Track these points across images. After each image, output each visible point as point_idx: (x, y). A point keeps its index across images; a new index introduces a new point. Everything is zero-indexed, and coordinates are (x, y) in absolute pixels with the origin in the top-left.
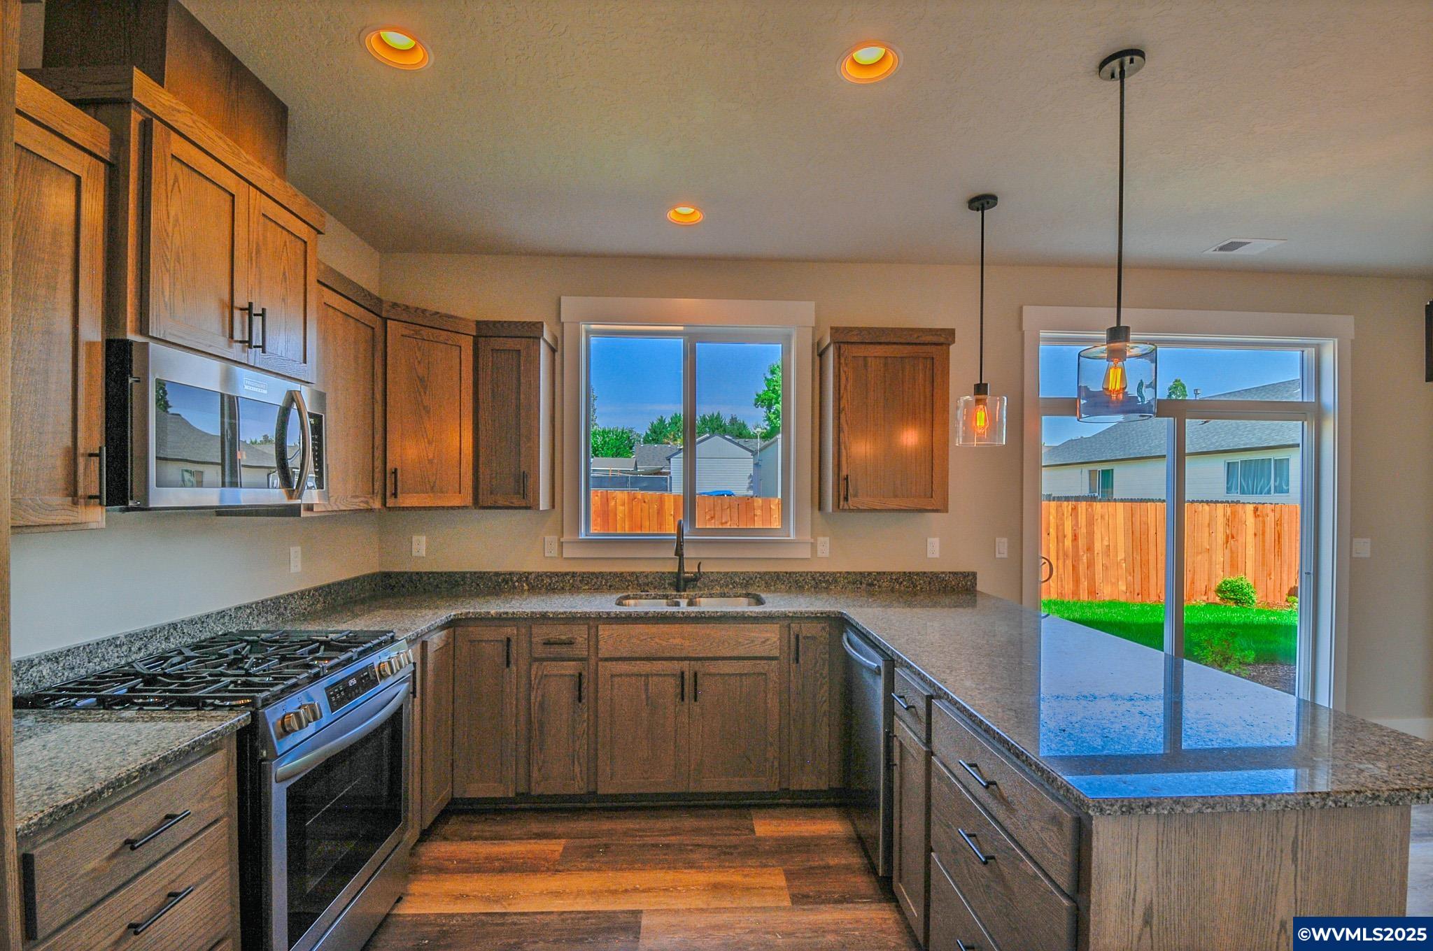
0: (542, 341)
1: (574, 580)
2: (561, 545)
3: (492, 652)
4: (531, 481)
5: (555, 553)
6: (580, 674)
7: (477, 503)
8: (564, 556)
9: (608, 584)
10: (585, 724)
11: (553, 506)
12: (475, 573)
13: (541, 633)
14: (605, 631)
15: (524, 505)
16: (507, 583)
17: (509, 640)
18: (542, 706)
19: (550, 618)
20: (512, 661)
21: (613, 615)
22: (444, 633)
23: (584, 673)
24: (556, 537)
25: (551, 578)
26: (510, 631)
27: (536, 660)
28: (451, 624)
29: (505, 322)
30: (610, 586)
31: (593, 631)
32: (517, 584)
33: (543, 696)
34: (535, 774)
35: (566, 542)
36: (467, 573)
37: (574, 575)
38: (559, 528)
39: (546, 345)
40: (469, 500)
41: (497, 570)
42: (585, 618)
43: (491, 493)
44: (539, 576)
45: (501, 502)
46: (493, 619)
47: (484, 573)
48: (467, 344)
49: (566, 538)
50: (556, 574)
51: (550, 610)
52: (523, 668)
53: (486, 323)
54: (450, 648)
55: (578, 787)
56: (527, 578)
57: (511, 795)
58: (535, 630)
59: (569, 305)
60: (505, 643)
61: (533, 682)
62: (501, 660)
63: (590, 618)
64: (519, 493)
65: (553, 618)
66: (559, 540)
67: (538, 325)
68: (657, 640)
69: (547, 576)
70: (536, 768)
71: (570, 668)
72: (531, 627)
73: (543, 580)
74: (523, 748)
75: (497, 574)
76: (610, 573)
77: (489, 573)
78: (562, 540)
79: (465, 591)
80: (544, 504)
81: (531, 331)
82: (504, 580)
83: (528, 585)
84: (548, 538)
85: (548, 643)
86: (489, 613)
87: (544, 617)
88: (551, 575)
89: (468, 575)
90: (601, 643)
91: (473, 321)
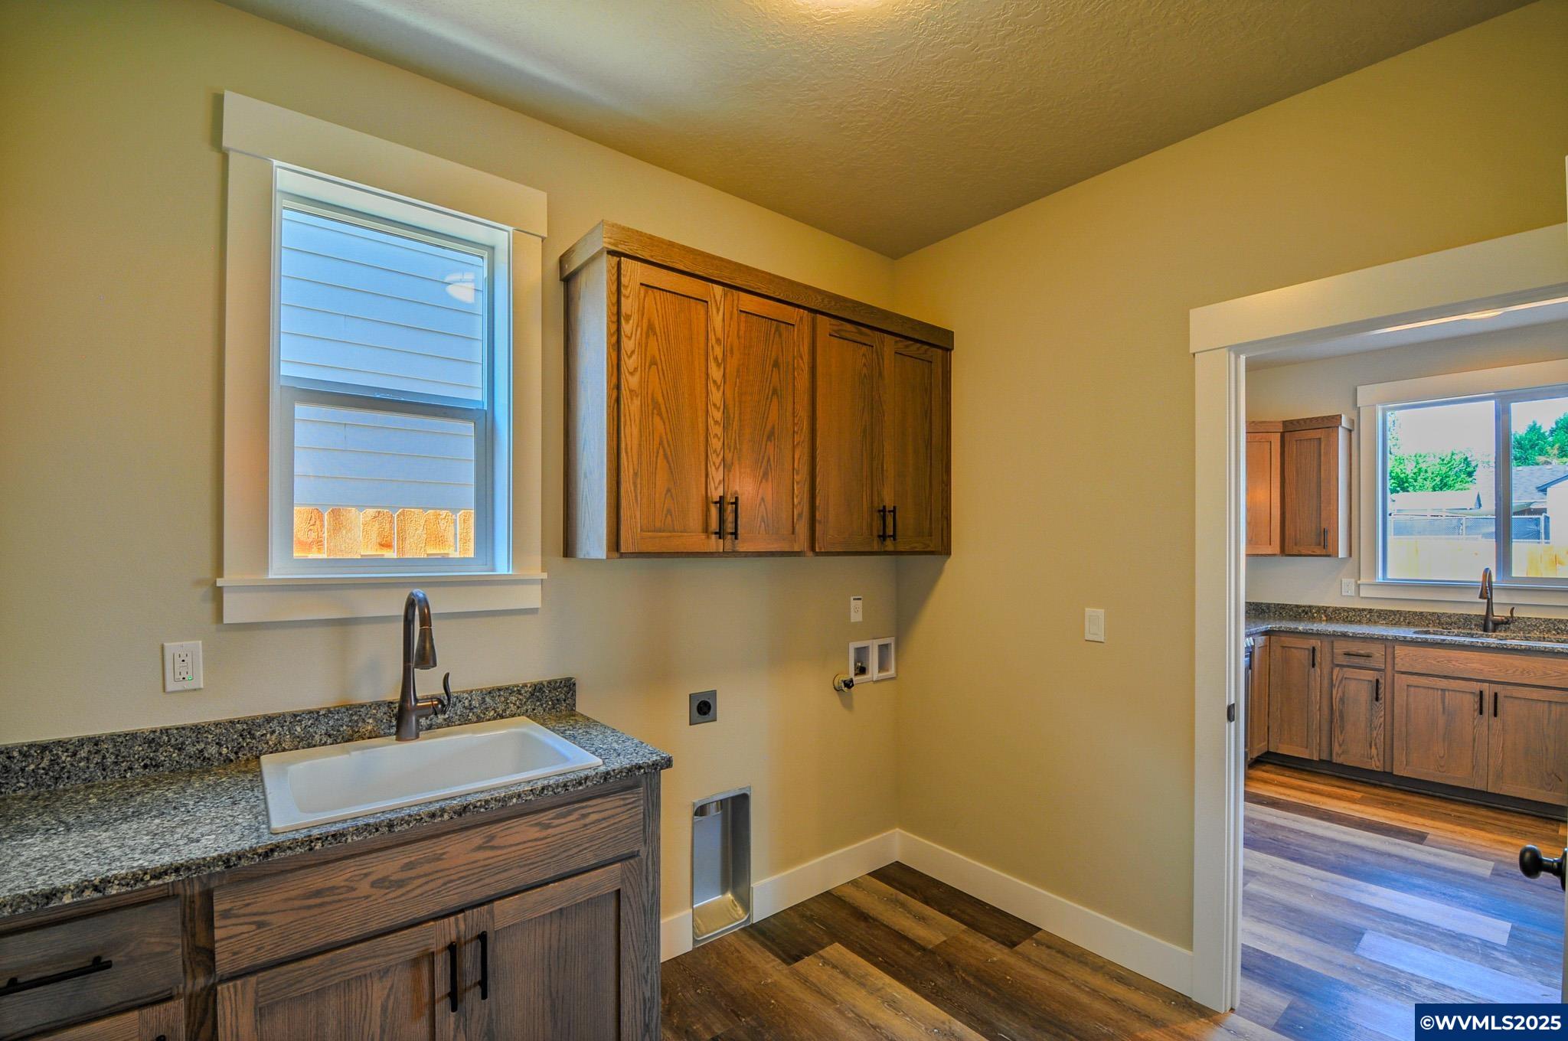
0: (1340, 428)
1: (1371, 616)
2: (1358, 586)
3: (1301, 657)
4: (1330, 537)
5: (1352, 592)
6: (1377, 681)
7: (1284, 552)
8: (1361, 595)
9: (1407, 621)
10: (1383, 719)
11: (1350, 555)
12: (1278, 604)
13: (1341, 647)
14: (1400, 651)
15: (1325, 554)
16: (1307, 613)
17: (1314, 649)
18: (1342, 700)
19: (1349, 636)
20: (1317, 664)
21: (1408, 639)
22: (1263, 637)
23: (1380, 681)
24: (1353, 580)
25: (1348, 612)
26: (1315, 642)
27: (1338, 665)
28: (1267, 633)
29: (1307, 419)
30: (1409, 623)
31: (1389, 650)
32: (1315, 615)
33: (1344, 693)
34: (1336, 748)
35: (1363, 584)
36: (1272, 604)
37: (1371, 611)
38: (1356, 571)
39: (1344, 430)
40: (1277, 550)
41: (1298, 604)
42: (1383, 639)
43: (1296, 544)
44: (1336, 610)
45: (1304, 552)
46: (1300, 633)
47: (1286, 605)
48: (1276, 439)
49: (1363, 580)
50: (1354, 610)
51: (1350, 631)
52: (1326, 671)
53: (1291, 422)
54: (1268, 648)
55: (1375, 765)
56: (1325, 611)
57: (1315, 758)
58: (1336, 644)
59: (1365, 394)
60: (1311, 651)
61: (1334, 682)
62: (1307, 662)
63: (1387, 639)
64: (1320, 544)
65: (1352, 637)
66: (1356, 582)
67: (1338, 417)
68: (1454, 663)
69: (1344, 611)
70: (1336, 744)
71: (1370, 675)
72: (1332, 642)
73: (1340, 613)
74: (1325, 727)
75: (1297, 606)
76: (1409, 612)
77: (1290, 605)
78: (1359, 582)
79: (1269, 616)
80: (1342, 553)
81: (1330, 423)
82: (1304, 611)
83: (1326, 616)
84: (1344, 580)
85: (1347, 654)
86: (1297, 628)
87: (1344, 635)
88: (1348, 610)
89: (1273, 606)
90: (1397, 660)
91: (1279, 422)
